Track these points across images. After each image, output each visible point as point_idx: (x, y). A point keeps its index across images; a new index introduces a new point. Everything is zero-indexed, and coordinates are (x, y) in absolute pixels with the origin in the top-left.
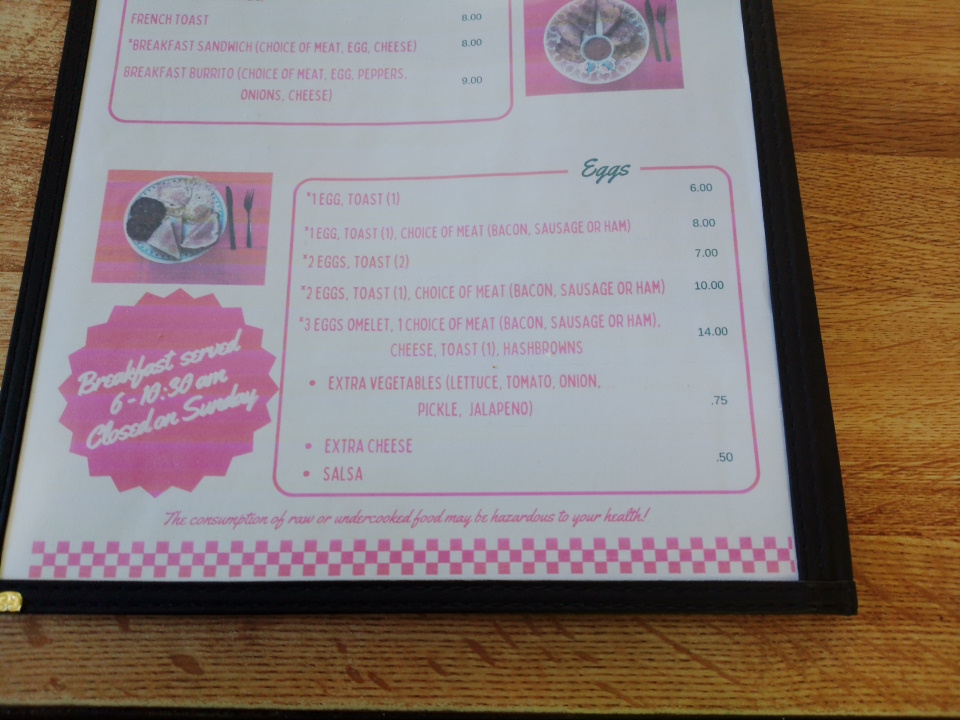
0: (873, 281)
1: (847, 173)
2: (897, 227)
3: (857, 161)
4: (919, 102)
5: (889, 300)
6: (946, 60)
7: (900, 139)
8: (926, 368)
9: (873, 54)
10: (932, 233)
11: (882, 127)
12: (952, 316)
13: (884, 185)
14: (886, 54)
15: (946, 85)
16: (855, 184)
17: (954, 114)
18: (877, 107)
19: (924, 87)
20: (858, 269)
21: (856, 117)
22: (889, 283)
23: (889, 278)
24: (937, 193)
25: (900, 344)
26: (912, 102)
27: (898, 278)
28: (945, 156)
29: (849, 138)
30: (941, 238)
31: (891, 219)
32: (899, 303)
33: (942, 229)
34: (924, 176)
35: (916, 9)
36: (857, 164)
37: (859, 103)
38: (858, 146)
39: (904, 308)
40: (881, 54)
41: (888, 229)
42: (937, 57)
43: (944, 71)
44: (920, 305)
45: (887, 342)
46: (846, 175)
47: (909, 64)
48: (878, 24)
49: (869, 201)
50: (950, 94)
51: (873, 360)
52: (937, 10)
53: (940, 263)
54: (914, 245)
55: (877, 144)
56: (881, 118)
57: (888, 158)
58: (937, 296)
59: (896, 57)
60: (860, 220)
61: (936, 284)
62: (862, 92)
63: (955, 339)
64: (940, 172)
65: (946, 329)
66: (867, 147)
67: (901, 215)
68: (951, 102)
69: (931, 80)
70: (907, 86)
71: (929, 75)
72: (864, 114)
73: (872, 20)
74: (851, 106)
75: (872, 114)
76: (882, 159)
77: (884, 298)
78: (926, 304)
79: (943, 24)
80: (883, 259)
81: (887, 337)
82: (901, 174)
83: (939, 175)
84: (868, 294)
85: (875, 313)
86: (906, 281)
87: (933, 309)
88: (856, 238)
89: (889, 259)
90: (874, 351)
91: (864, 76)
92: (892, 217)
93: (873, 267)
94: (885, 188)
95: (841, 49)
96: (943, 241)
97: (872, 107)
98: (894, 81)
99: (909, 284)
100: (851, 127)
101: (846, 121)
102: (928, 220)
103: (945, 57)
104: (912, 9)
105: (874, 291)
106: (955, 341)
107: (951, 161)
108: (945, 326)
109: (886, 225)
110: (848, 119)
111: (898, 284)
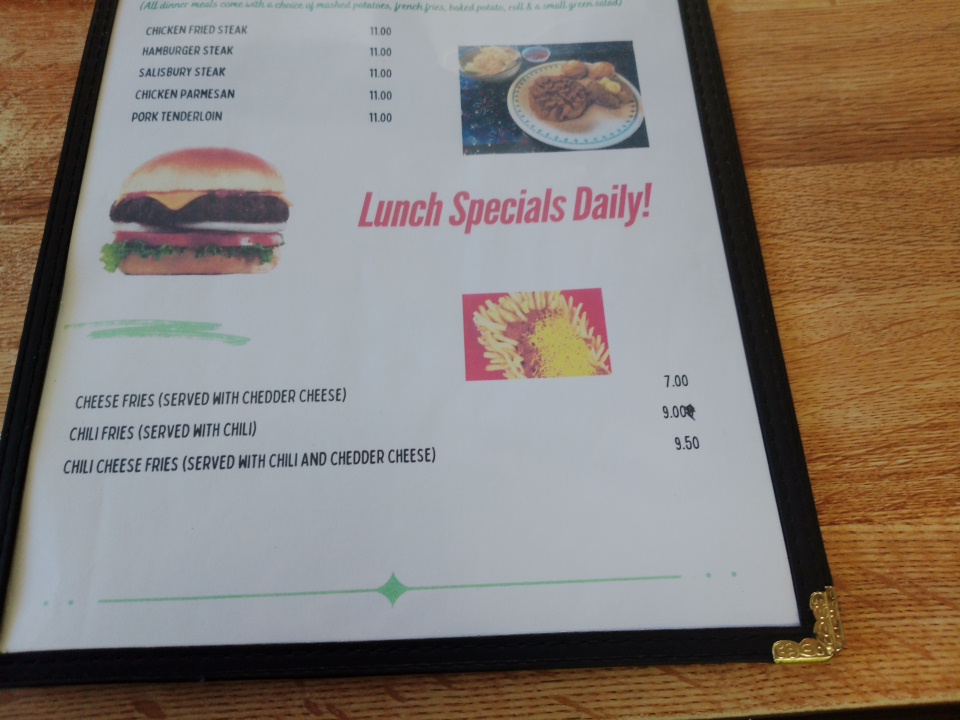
0: (797, 283)
1: (761, 187)
2: (815, 231)
3: (770, 175)
4: (824, 116)
5: (814, 299)
6: (844, 77)
7: (811, 150)
8: (859, 359)
9: (775, 78)
10: (851, 232)
11: (790, 142)
12: (879, 308)
13: (798, 193)
14: (788, 78)
15: (847, 99)
16: (771, 196)
17: (858, 124)
18: (784, 125)
19: (827, 103)
20: (782, 273)
21: (765, 136)
22: (812, 283)
23: (812, 278)
24: (850, 195)
25: (830, 339)
26: (817, 117)
27: (821, 278)
28: (855, 162)
29: (760, 155)
30: (860, 236)
31: (809, 224)
32: (824, 300)
33: (861, 228)
34: (837, 182)
35: (810, 36)
36: (769, 178)
37: (766, 123)
38: (769, 161)
39: (831, 305)
40: (783, 78)
41: (806, 233)
42: (837, 75)
43: (845, 87)
44: (846, 300)
45: (817, 338)
46: (760, 189)
47: (811, 84)
48: (778, 52)
49: (786, 210)
50: (853, 106)
51: (804, 356)
52: (831, 35)
53: (862, 259)
54: (834, 245)
55: (788, 157)
56: (790, 134)
57: (799, 169)
58: (862, 290)
59: (797, 79)
60: (777, 228)
61: (859, 279)
62: (768, 113)
63: (885, 328)
64: (851, 176)
65: (875, 320)
66: (778, 161)
67: (817, 219)
68: (855, 113)
69: (834, 96)
70: (812, 103)
71: (829, 91)
72: (772, 132)
73: (771, 50)
74: (759, 127)
75: (780, 131)
76: (793, 171)
77: (810, 297)
78: (852, 299)
79: (837, 46)
80: (804, 261)
81: (817, 333)
82: (814, 182)
83: (851, 179)
84: (793, 296)
85: (802, 312)
86: (829, 279)
87: (860, 303)
88: (776, 244)
89: (811, 261)
90: (805, 347)
91: (769, 99)
92: (809, 221)
93: (796, 269)
94: (800, 196)
95: (744, 78)
96: (862, 239)
97: (780, 125)
98: (799, 100)
99: (833, 281)
100: (762, 145)
101: (756, 141)
102: (845, 221)
103: (843, 75)
104: (807, 36)
105: (799, 292)
106: (884, 331)
107: (861, 165)
108: (872, 317)
109: (805, 230)
110: (758, 138)
111: (822, 283)
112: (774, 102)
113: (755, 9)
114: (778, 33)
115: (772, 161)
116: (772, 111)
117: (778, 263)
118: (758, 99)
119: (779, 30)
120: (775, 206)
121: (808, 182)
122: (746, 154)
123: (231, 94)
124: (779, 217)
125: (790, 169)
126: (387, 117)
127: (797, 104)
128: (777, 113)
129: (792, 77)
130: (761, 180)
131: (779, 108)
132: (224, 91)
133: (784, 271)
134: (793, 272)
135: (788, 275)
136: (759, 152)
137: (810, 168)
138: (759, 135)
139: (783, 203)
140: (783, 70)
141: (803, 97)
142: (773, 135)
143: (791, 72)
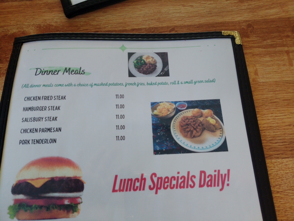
112: (276, 127)
113: (268, 80)
114: (277, 92)
115: (277, 156)
116: (275, 131)
117: (280, 206)
118: (270, 125)
119: (277, 91)
120: (278, 177)
121: (291, 166)
122: (266, 152)
123: (60, 130)
124: (280, 183)
125: (284, 160)
126: (123, 138)
127: (285, 127)
128: (277, 132)
129: (283, 114)
130: (272, 165)
131: (278, 129)
132: (57, 128)
133: (283, 210)
134: (286, 210)
135: (285, 212)
136: (271, 151)
137: (291, 159)
138: (271, 143)
139: (281, 176)
140: (279, 111)
141: (287, 124)
142: (276, 143)
143: (283, 112)
